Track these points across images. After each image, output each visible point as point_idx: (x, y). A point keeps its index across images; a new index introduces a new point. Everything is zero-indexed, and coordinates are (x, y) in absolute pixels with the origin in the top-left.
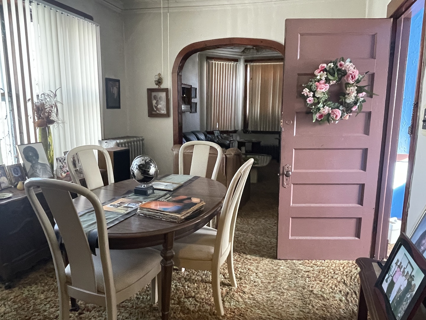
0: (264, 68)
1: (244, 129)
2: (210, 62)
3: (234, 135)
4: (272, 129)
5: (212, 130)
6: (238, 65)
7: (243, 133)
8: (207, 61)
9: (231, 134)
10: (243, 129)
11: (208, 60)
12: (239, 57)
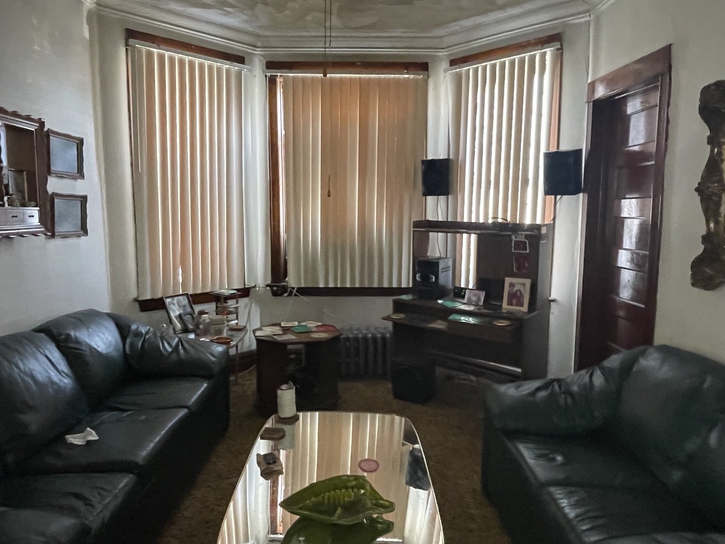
0: (329, 89)
1: (273, 281)
2: (140, 51)
3: (243, 301)
4: (362, 281)
5: (159, 295)
6: (246, 75)
7: (270, 293)
8: (127, 45)
9: (231, 303)
10: (269, 282)
11: (131, 41)
12: (249, 49)
